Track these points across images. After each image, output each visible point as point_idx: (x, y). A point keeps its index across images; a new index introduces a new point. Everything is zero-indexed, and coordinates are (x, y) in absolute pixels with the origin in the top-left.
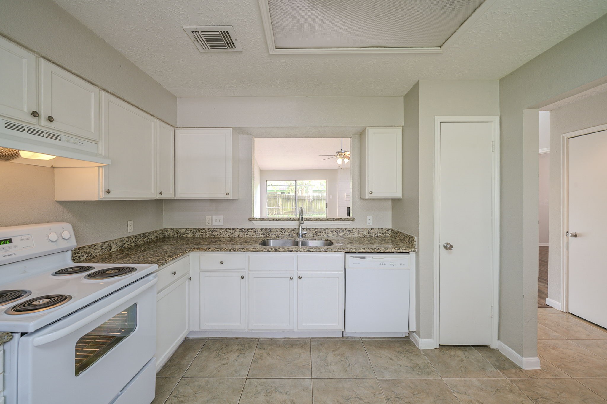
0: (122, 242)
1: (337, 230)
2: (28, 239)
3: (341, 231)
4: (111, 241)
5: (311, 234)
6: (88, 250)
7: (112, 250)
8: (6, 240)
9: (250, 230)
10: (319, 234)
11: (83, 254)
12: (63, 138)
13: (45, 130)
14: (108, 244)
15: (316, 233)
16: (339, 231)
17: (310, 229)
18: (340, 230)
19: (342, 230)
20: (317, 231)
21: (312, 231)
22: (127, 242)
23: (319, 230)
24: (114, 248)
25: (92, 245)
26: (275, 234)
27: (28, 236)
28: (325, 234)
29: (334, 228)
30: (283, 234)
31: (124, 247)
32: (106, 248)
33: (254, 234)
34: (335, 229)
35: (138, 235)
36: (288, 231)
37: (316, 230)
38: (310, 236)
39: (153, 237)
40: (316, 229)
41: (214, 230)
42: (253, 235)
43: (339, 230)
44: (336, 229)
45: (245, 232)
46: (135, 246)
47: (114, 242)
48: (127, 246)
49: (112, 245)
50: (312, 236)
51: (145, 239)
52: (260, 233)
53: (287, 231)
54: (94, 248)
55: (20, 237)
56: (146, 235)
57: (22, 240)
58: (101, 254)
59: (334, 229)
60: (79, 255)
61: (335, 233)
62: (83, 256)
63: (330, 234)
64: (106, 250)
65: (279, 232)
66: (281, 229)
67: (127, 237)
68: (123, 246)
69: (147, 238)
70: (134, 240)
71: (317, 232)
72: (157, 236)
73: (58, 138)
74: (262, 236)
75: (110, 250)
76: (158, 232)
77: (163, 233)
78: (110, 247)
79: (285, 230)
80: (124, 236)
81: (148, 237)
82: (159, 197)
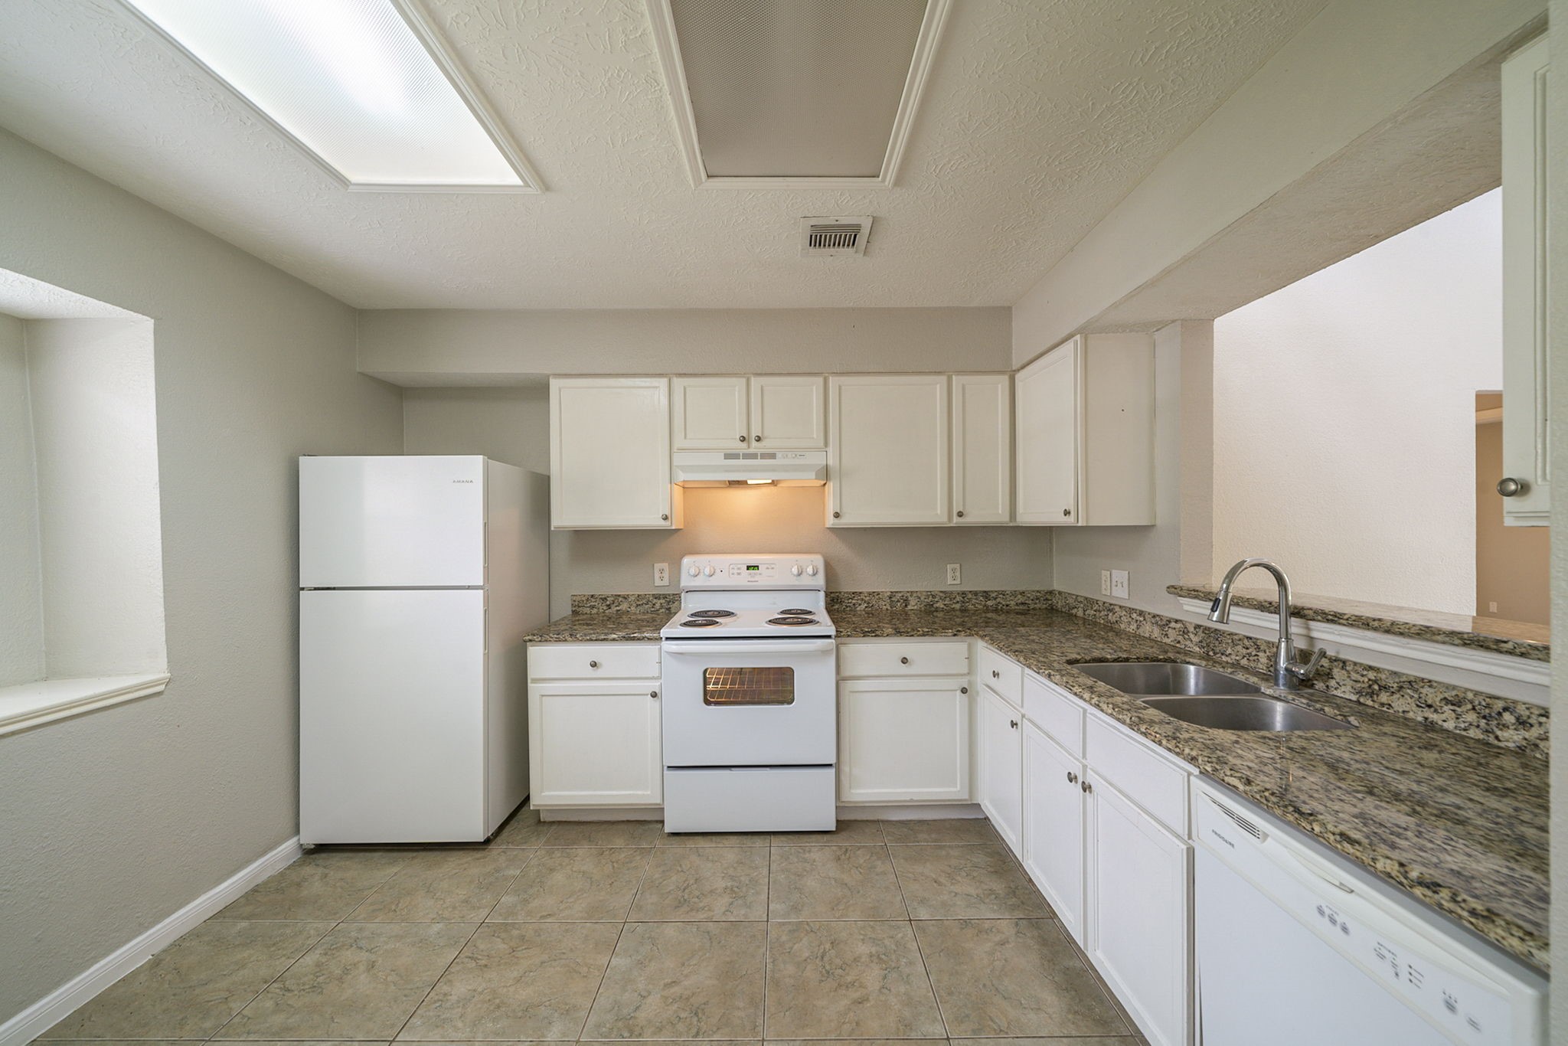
0: (930, 598)
1: (1488, 706)
2: (773, 568)
3: (1508, 717)
4: (908, 592)
5: (1349, 688)
6: (868, 598)
7: (909, 607)
8: (755, 566)
9: (1173, 625)
10: (1384, 697)
11: (860, 602)
12: (779, 455)
13: (759, 452)
14: (903, 596)
15: (1370, 686)
16: (1499, 714)
17: (1344, 662)
18: (1506, 709)
19: (1521, 710)
20: (1375, 682)
21: (1354, 676)
22: (944, 600)
23: (1383, 676)
24: (913, 604)
25: (874, 592)
26: (1230, 654)
27: (773, 566)
28: (1414, 708)
29: (1467, 686)
30: (1251, 658)
31: (935, 606)
32: (898, 601)
33: (1180, 638)
34: (1470, 696)
35: (970, 592)
36: (1268, 653)
37: (1372, 675)
38: (1347, 696)
39: (1012, 603)
40: (1371, 668)
41: (1110, 608)
42: (1179, 642)
43: (1499, 705)
44: (1481, 698)
45: (1162, 627)
46: (961, 611)
47: (915, 595)
48: (942, 606)
49: (910, 598)
50: (1354, 698)
51: (990, 603)
52: (1195, 639)
53: (1265, 652)
54: (877, 597)
55: (766, 566)
56: (994, 595)
57: (768, 568)
58: (889, 608)
59: (1467, 690)
60: (854, 601)
61: (1471, 717)
62: (860, 605)
63: (1443, 717)
64: (899, 604)
65: (1239, 648)
66: (1247, 638)
67: (941, 592)
68: (932, 605)
69: (994, 602)
70: (958, 598)
71: (1376, 687)
72: (1027, 602)
73: (773, 456)
74: (1198, 649)
75: (906, 606)
76: (1029, 595)
77: (1047, 599)
78: (906, 602)
79: (1258, 648)
80: (936, 588)
81: (998, 600)
82: (956, 521)
